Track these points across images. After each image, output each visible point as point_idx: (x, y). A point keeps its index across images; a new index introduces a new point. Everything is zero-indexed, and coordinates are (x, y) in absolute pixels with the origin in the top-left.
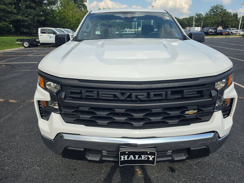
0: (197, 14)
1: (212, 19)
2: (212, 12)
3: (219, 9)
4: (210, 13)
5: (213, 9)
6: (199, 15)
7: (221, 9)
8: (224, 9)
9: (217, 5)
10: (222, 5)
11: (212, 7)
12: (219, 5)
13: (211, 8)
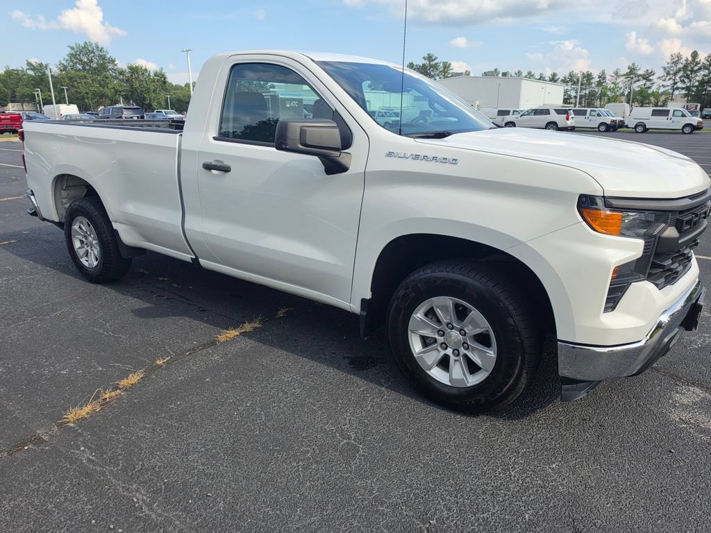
0: (29, 64)
1: (90, 81)
2: (76, 63)
3: (94, 56)
4: (71, 64)
5: (76, 55)
6: (40, 68)
7: (100, 56)
8: (108, 56)
9: (86, 43)
10: (100, 47)
11: (72, 48)
12: (91, 44)
13: (69, 51)
